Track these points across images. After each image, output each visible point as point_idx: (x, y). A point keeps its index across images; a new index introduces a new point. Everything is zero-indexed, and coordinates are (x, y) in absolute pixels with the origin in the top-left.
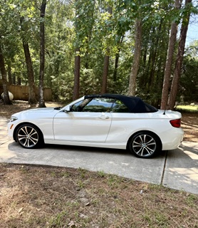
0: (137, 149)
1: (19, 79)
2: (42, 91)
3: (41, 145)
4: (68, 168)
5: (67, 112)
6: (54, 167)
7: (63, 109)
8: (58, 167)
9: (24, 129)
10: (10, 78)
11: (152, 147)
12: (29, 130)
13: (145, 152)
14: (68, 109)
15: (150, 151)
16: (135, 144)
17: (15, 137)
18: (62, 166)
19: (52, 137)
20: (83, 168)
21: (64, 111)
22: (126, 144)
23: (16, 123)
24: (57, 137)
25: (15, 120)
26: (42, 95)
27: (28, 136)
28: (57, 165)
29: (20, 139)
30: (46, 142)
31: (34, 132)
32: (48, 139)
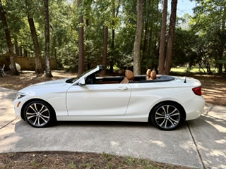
0: (161, 121)
1: (26, 51)
2: (48, 62)
3: (53, 122)
4: (89, 153)
5: (82, 85)
6: (72, 153)
7: (76, 82)
8: (77, 153)
9: (33, 106)
10: (17, 51)
11: (175, 118)
12: (39, 107)
13: (169, 124)
14: (83, 82)
15: (173, 122)
16: (158, 116)
17: (23, 115)
18: (81, 151)
19: (65, 113)
20: (107, 152)
21: (78, 84)
22: (147, 116)
23: (23, 100)
24: (71, 113)
25: (22, 96)
26: (48, 65)
27: (38, 114)
28: (75, 151)
29: (29, 118)
30: (58, 119)
31: (44, 108)
32: (61, 115)
